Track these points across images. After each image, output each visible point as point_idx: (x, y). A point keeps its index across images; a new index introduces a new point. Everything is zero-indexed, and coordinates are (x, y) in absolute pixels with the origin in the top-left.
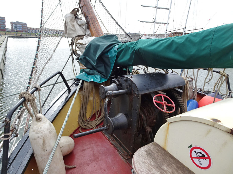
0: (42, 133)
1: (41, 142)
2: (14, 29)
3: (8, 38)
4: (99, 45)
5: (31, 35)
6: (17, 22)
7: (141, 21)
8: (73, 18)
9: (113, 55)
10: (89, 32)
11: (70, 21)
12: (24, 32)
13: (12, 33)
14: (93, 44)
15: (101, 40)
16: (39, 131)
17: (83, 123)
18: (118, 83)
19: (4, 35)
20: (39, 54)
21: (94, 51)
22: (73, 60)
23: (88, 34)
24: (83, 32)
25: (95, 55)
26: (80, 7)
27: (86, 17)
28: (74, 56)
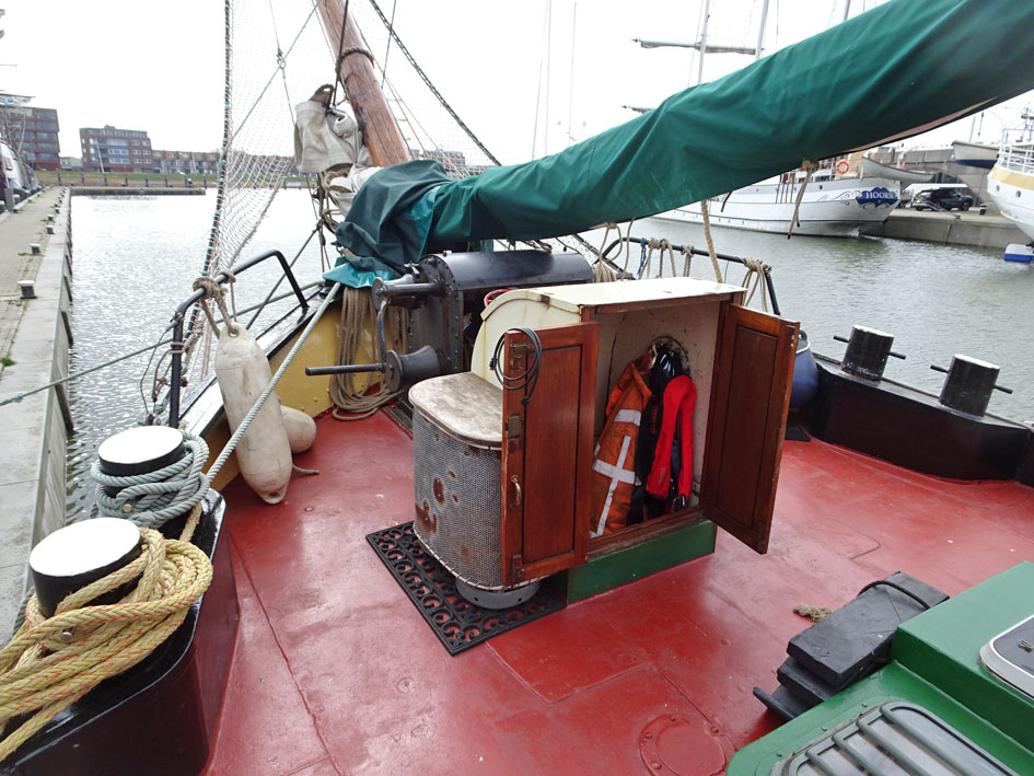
0: (240, 356)
1: (240, 375)
2: (94, 159)
3: (73, 198)
4: (387, 189)
5: (166, 181)
6: (108, 128)
7: (634, 109)
8: (318, 113)
9: (425, 215)
10: (367, 155)
11: (309, 125)
12: (136, 172)
13: (87, 175)
14: (373, 186)
15: (395, 174)
16: (236, 353)
17: (342, 399)
18: (416, 272)
19: (56, 185)
20: (222, 217)
21: (374, 208)
22: (323, 242)
23: (364, 159)
24: (349, 154)
25: (379, 219)
26: (339, 79)
27: (357, 110)
28: (325, 231)
